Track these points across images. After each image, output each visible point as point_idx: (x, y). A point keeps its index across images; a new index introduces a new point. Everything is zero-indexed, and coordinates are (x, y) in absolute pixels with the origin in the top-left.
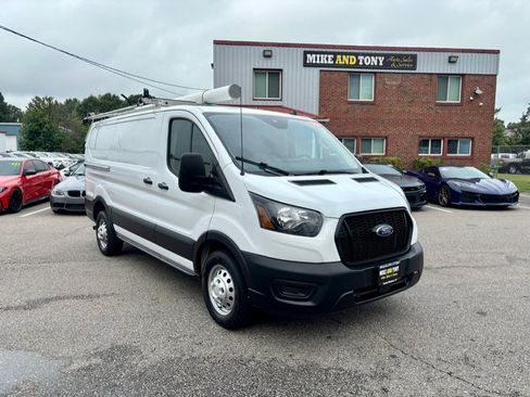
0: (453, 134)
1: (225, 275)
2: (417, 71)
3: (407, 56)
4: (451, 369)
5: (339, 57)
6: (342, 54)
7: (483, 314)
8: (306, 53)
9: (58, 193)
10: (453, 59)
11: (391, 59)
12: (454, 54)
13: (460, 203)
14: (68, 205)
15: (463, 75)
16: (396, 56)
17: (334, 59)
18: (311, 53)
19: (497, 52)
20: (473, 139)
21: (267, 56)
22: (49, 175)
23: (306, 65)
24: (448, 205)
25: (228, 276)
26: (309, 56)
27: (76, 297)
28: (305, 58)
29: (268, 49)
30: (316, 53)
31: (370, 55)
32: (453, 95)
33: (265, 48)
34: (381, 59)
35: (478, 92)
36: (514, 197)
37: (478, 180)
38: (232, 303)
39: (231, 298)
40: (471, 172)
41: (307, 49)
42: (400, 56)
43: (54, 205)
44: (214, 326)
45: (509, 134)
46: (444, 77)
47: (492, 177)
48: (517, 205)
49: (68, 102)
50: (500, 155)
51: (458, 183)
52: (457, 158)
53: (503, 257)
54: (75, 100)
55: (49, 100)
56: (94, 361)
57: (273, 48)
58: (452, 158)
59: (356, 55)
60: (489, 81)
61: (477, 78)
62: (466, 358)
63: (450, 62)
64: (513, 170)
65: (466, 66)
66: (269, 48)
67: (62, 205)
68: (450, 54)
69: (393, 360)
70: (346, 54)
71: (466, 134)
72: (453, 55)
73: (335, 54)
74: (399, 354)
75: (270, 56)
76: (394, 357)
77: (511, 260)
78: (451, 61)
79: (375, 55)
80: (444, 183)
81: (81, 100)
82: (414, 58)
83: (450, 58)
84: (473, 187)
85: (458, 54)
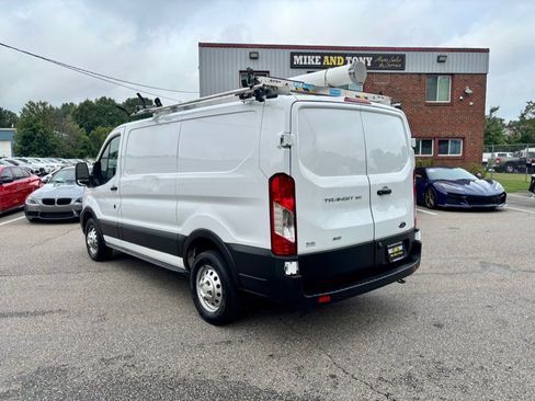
0: (444, 134)
2: (406, 71)
3: (395, 56)
4: (390, 390)
5: (326, 58)
6: (329, 55)
7: (439, 326)
8: (292, 54)
9: (33, 202)
10: (441, 59)
11: (379, 59)
12: (443, 54)
13: (446, 205)
14: (43, 214)
15: (452, 75)
16: (384, 56)
17: (322, 60)
18: (298, 54)
19: (487, 51)
20: (463, 139)
21: (254, 58)
22: (29, 182)
23: (293, 66)
26: (295, 57)
28: (292, 60)
29: (254, 51)
30: (303, 54)
31: (358, 55)
32: (443, 95)
33: (252, 50)
34: (369, 60)
35: (468, 91)
36: (501, 198)
37: (467, 182)
40: (462, 173)
41: (295, 51)
42: (389, 57)
43: (29, 214)
45: (507, 132)
46: (435, 75)
47: (480, 178)
48: (505, 206)
49: (65, 106)
50: (496, 154)
51: (443, 185)
52: (449, 159)
53: (477, 263)
54: (72, 104)
55: (44, 104)
57: (259, 50)
58: (443, 159)
59: (344, 56)
60: (479, 80)
61: (466, 77)
62: (410, 377)
63: (439, 61)
64: (510, 169)
65: (455, 66)
66: (256, 50)
67: (36, 213)
68: (439, 54)
69: (331, 380)
70: (334, 55)
71: (457, 134)
72: (442, 54)
73: (323, 55)
74: (339, 374)
75: (256, 58)
76: (333, 376)
77: (484, 265)
78: (440, 61)
79: (363, 56)
80: (431, 185)
81: (77, 104)
82: (403, 58)
83: (439, 57)
84: (460, 189)
85: (447, 54)
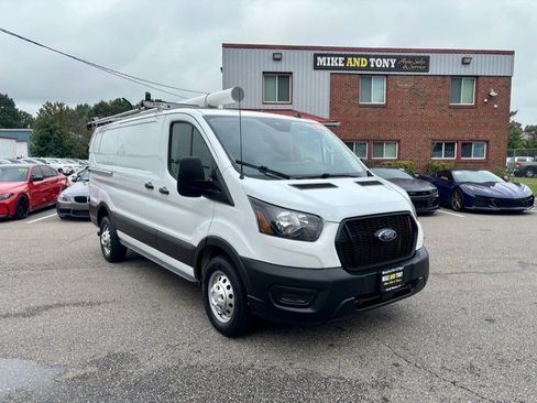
0: (467, 137)
1: (225, 281)
2: (429, 73)
3: (419, 58)
4: (455, 378)
5: (350, 59)
6: (352, 56)
7: (491, 321)
8: (316, 56)
9: (65, 199)
10: (466, 61)
11: (404, 61)
12: (468, 55)
13: (473, 207)
14: (75, 212)
15: (477, 77)
16: (408, 58)
17: (345, 62)
18: (322, 56)
19: (512, 53)
20: (487, 142)
21: (277, 59)
22: (57, 181)
23: (316, 68)
24: (462, 210)
25: (228, 283)
26: (319, 58)
27: (77, 304)
28: (316, 61)
29: (277, 52)
30: (326, 55)
31: (382, 57)
32: (467, 97)
33: (275, 51)
34: (393, 61)
35: (493, 93)
36: (529, 202)
37: (493, 184)
38: (232, 310)
39: (231, 305)
40: (485, 175)
41: (318, 52)
42: (413, 58)
43: (60, 211)
44: (214, 333)
45: (526, 137)
46: (457, 79)
47: (507, 181)
48: (532, 210)
49: (79, 107)
50: (516, 159)
51: (471, 187)
52: (471, 162)
53: (515, 262)
54: (86, 106)
55: (61, 105)
56: (90, 369)
57: (283, 52)
58: (466, 162)
59: (368, 57)
60: (504, 83)
61: (492, 80)
62: (472, 367)
63: (463, 63)
64: (530, 173)
65: (480, 67)
66: (279, 51)
67: (68, 211)
68: (464, 55)
69: (396, 368)
70: (357, 56)
71: (481, 137)
72: (466, 57)
73: (346, 57)
74: (403, 363)
75: (279, 59)
76: (397, 365)
77: (523, 265)
78: (465, 63)
79: (386, 57)
80: (457, 188)
81: (92, 105)
82: (427, 59)
83: (463, 59)
84: (487, 191)
85: (471, 56)
